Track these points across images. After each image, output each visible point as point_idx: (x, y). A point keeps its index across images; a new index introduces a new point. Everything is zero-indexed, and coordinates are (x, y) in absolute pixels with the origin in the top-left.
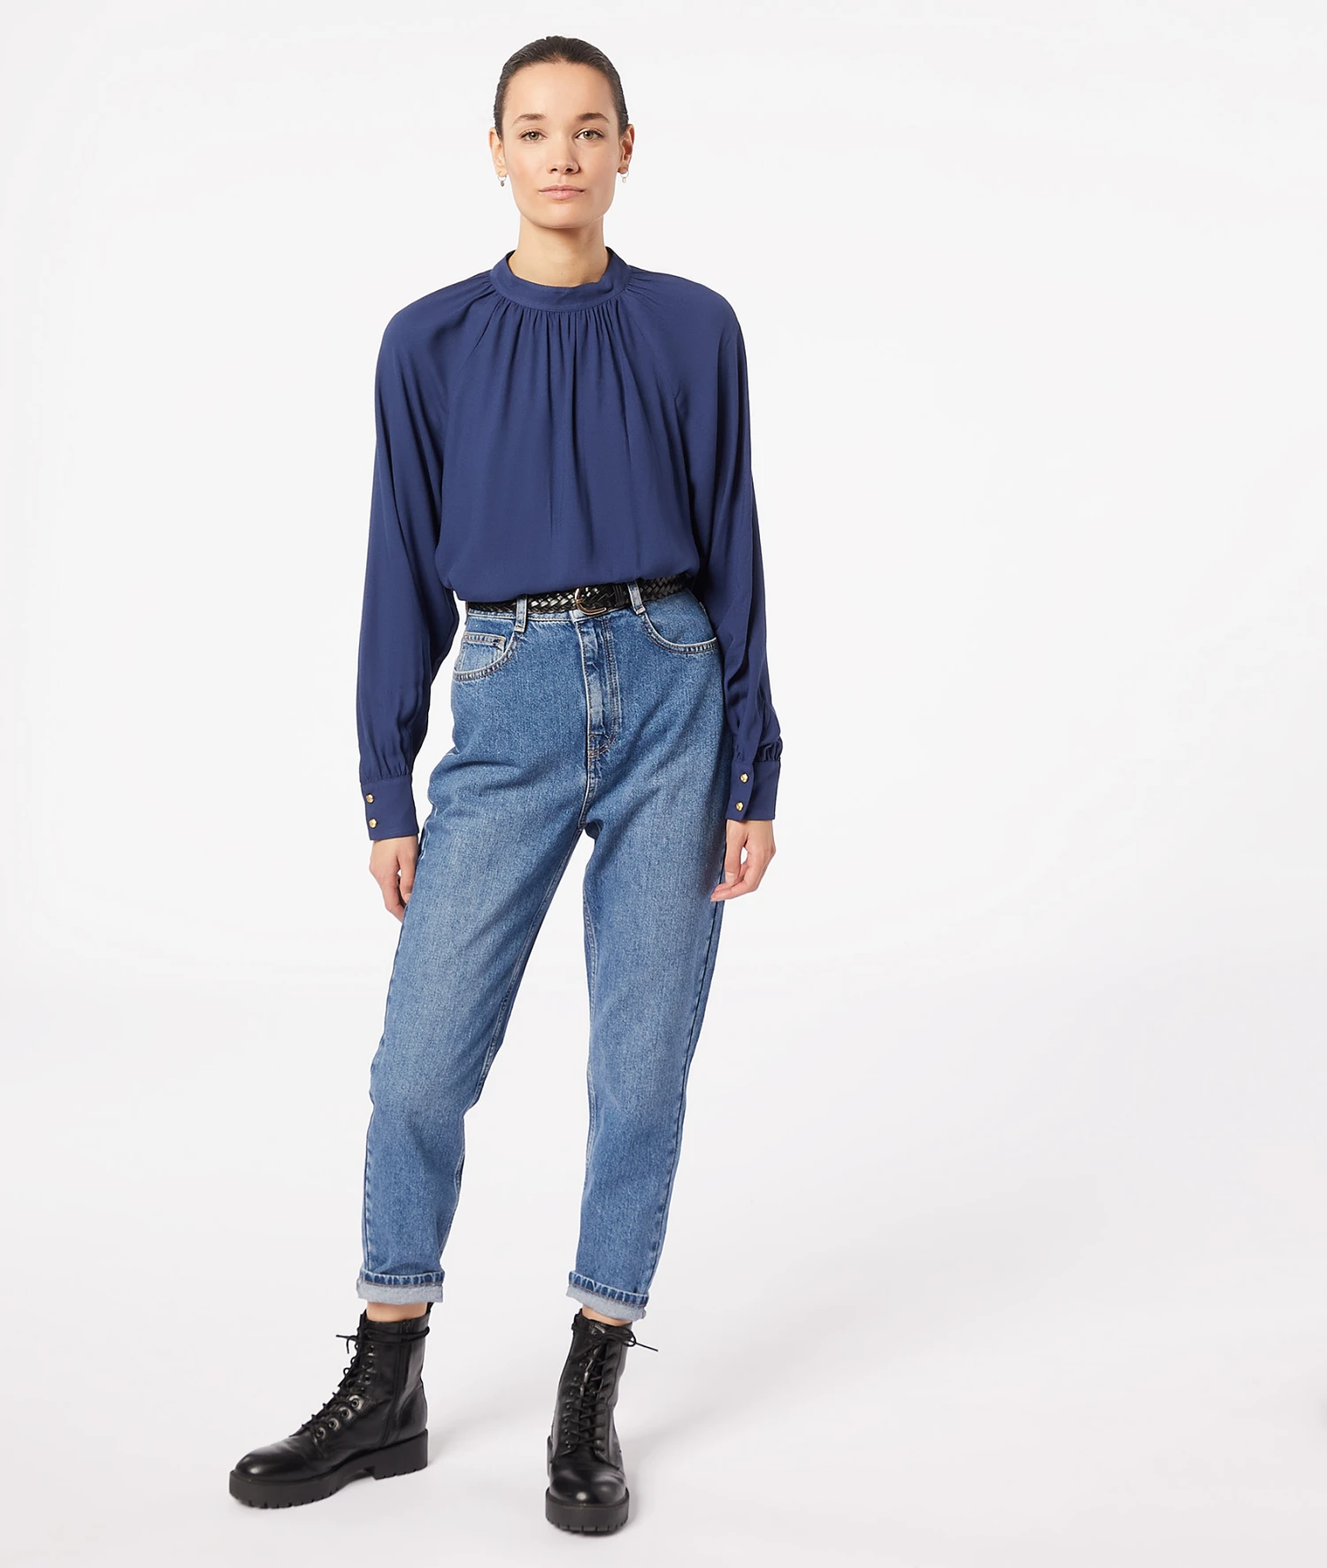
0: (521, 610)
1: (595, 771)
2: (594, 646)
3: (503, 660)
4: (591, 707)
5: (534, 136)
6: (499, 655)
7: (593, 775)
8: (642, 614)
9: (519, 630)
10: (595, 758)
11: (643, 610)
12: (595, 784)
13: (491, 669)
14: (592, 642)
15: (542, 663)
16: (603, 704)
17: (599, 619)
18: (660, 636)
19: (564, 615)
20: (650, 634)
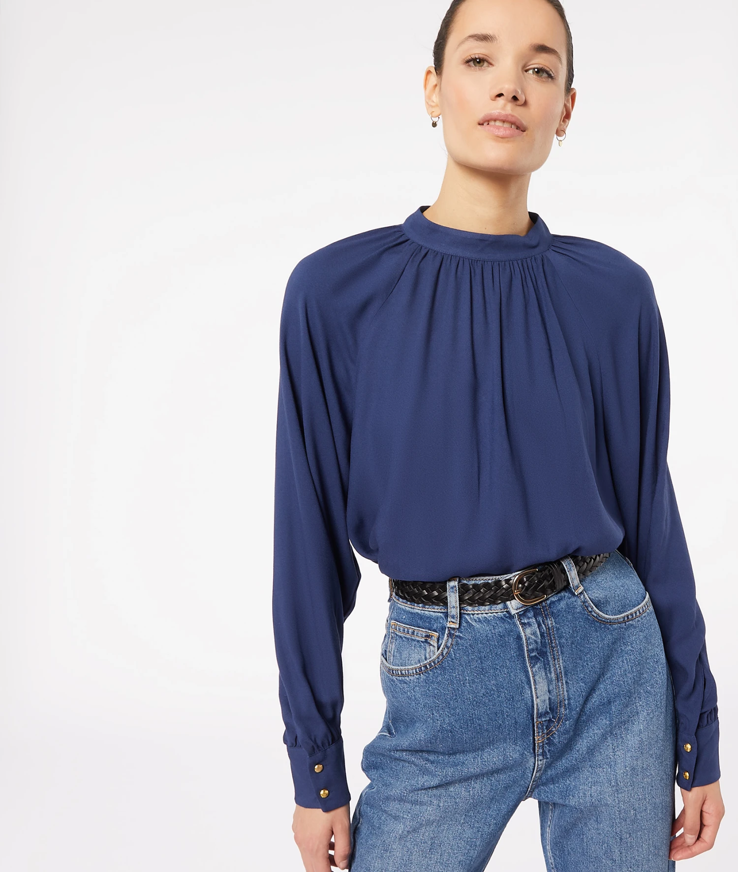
0: (453, 604)
1: (544, 754)
2: (537, 637)
3: (438, 658)
4: (537, 698)
5: (479, 62)
6: (433, 653)
7: (541, 758)
8: (581, 593)
9: (453, 626)
10: (543, 742)
11: (581, 589)
12: (542, 765)
13: (425, 666)
14: (534, 634)
15: (480, 658)
16: (549, 691)
17: (539, 607)
18: (601, 613)
19: (500, 606)
20: (590, 612)
